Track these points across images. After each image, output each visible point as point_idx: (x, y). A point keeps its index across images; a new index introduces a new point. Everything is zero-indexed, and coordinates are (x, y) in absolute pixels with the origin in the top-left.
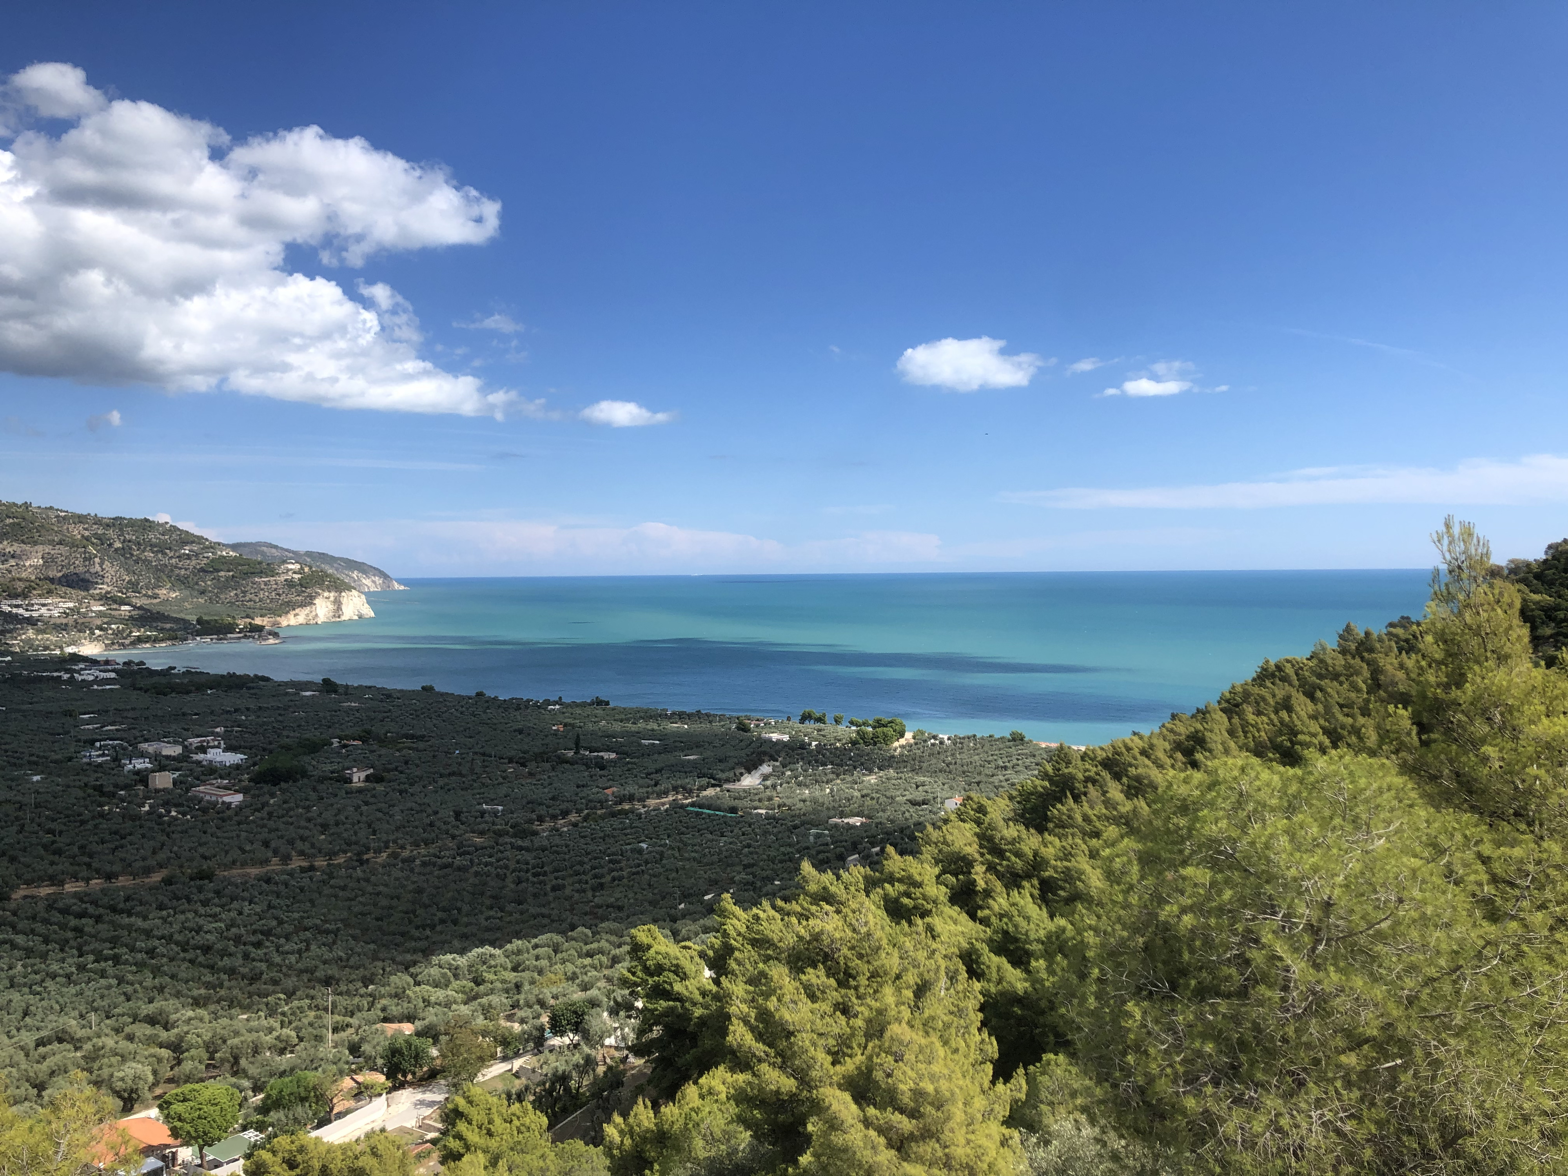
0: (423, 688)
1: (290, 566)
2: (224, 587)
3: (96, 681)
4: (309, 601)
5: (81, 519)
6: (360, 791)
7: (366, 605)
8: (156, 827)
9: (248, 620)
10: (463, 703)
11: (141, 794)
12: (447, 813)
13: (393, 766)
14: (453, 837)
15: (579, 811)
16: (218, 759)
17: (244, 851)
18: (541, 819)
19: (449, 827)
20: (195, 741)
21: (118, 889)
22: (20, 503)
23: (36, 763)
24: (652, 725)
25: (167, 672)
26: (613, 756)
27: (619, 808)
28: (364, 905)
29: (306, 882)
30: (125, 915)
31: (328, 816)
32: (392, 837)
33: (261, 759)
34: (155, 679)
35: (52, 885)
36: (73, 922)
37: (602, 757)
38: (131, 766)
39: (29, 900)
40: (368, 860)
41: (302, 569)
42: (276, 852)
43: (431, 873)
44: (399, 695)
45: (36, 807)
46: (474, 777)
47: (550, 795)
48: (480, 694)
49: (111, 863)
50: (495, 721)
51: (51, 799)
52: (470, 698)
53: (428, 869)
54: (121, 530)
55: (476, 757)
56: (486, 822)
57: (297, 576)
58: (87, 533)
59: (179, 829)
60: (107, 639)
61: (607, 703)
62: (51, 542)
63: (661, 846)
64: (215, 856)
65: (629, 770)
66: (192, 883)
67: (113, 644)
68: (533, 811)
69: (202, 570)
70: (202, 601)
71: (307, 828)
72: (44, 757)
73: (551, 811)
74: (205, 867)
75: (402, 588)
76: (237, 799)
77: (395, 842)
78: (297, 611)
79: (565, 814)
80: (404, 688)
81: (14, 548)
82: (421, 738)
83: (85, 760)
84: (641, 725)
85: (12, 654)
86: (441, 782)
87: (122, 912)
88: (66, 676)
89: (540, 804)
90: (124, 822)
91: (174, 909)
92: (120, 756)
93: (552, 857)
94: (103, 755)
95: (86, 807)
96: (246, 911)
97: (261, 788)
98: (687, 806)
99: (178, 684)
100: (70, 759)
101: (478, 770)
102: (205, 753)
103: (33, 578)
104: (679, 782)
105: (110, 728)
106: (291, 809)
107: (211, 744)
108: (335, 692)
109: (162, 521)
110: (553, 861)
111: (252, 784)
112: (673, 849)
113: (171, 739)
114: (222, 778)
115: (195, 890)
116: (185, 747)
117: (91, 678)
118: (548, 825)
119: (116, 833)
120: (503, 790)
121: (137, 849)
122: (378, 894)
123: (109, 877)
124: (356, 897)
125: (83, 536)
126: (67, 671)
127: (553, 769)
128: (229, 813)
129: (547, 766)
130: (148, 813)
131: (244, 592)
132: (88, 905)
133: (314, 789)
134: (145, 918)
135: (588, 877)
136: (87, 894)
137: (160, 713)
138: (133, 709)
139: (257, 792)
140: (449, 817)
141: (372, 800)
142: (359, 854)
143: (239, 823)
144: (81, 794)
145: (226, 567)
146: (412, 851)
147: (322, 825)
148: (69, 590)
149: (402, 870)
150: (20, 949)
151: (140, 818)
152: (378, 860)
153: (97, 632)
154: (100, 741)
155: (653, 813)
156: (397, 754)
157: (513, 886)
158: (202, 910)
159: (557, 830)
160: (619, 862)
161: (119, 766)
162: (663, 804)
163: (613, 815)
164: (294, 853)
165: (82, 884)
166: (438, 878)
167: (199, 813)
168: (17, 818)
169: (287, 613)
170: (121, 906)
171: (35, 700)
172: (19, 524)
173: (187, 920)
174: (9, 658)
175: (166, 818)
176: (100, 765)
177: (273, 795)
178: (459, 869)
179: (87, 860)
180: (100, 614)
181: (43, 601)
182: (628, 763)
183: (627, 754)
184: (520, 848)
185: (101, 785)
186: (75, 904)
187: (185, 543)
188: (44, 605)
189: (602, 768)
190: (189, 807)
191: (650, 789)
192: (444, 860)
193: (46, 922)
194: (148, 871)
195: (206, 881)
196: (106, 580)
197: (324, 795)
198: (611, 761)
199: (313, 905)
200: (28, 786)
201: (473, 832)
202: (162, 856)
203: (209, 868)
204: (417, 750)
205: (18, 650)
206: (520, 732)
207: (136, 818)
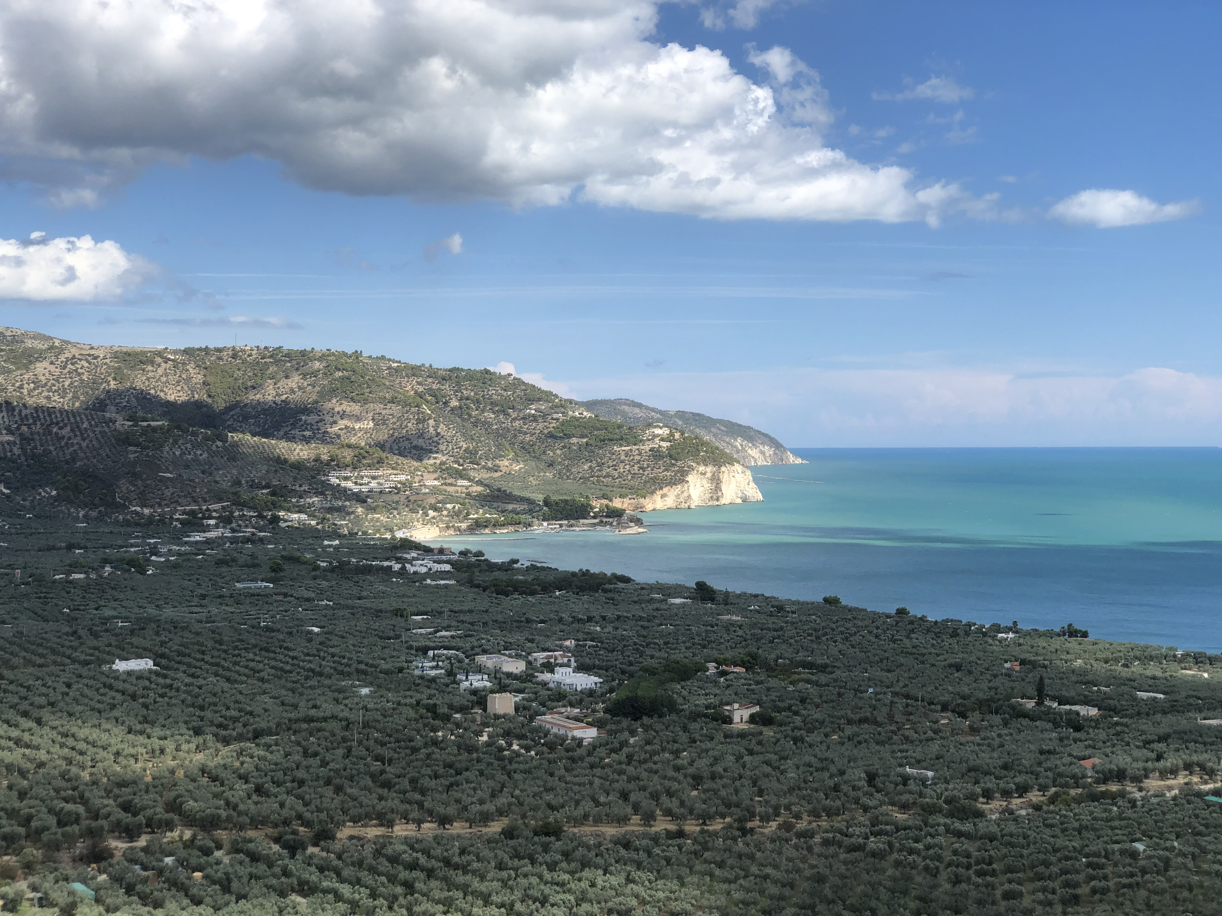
0: (826, 600)
1: (658, 431)
2: (575, 457)
3: (429, 574)
4: (679, 479)
5: (414, 371)
6: (742, 735)
7: (752, 485)
8: (496, 763)
9: (605, 502)
10: (878, 623)
11: (478, 718)
12: (857, 775)
13: (785, 704)
14: (866, 809)
15: (1043, 788)
16: (568, 681)
17: (597, 803)
18: (988, 795)
19: (860, 794)
20: (540, 657)
21: (453, 838)
22: (350, 353)
23: (365, 673)
24: (1153, 670)
25: (508, 566)
26: (1093, 712)
27: (1103, 788)
28: (748, 891)
29: (673, 851)
30: (460, 872)
31: (702, 764)
32: (784, 801)
33: (620, 685)
34: (497, 574)
35: (382, 825)
36: (404, 874)
37: (1078, 714)
38: (467, 684)
39: (354, 841)
40: (752, 830)
41: (672, 434)
42: (636, 809)
43: (835, 856)
44: (794, 608)
45: (364, 728)
46: (893, 728)
47: (1000, 762)
48: (901, 612)
49: (446, 804)
50: (924, 651)
51: (380, 718)
52: (888, 616)
53: (832, 850)
54: (458, 383)
55: (896, 700)
56: (910, 792)
57: (665, 444)
58: (421, 389)
59: (522, 767)
60: (442, 521)
61: (1085, 635)
62: (383, 400)
63: (1166, 849)
64: (563, 806)
65: (1117, 734)
66: (536, 839)
67: (448, 527)
68: (977, 782)
69: (551, 436)
70: (549, 475)
71: (675, 779)
72: (372, 666)
73: (1002, 785)
74: (551, 819)
75: (799, 461)
76: (589, 734)
77: (788, 808)
78: (665, 490)
79: (1023, 790)
80: (802, 599)
81: (344, 407)
82: (823, 668)
83: (417, 672)
84: (1136, 668)
85: (340, 536)
86: (849, 730)
87: (456, 867)
88: (397, 567)
89: (987, 773)
90: (460, 754)
91: (516, 870)
92: (456, 670)
93: (1005, 851)
94: (437, 667)
95: (418, 732)
96: (600, 882)
97: (619, 722)
98: (1207, 794)
99: (521, 582)
100: (401, 670)
101: (899, 717)
102: (552, 671)
103: (363, 444)
104: (1195, 758)
105: (444, 633)
106: (655, 753)
107: (560, 661)
108: (712, 600)
109: (504, 373)
110: (1005, 856)
111: (608, 716)
112: (1185, 855)
113: (513, 652)
114: (572, 705)
115: (540, 849)
116: (529, 663)
117: (424, 570)
118: (997, 804)
119: (450, 766)
120: (935, 748)
121: (475, 789)
122: (766, 877)
123: (444, 821)
124: (737, 878)
125: (416, 393)
126: (398, 560)
127: (1006, 724)
128: (579, 752)
129: (997, 719)
130: (488, 744)
131: (601, 465)
132: (419, 855)
133: (685, 729)
134: (482, 878)
135: (1055, 885)
136: (418, 841)
137: (500, 618)
138: (470, 611)
139: (614, 727)
140: (860, 779)
141: (758, 748)
142: (740, 820)
143: (592, 766)
144: (412, 714)
145: (578, 431)
146: (810, 823)
147: (694, 777)
148: (401, 460)
149: (796, 847)
150: (345, 902)
151: (477, 750)
152: (766, 831)
153: (431, 513)
154: (433, 649)
155: (1154, 800)
156: (791, 688)
157: (948, 886)
158: (547, 876)
159: (1011, 813)
160: (1102, 867)
161: (455, 682)
162: (1170, 788)
163: (1094, 797)
164: (658, 812)
165: (412, 827)
166: (845, 863)
167: (545, 749)
168: (344, 740)
169: (653, 493)
170: (456, 859)
171: (364, 594)
172: (348, 378)
173: (530, 886)
174: (337, 542)
175: (506, 753)
176: (433, 680)
177: (633, 733)
178: (873, 854)
179: (418, 797)
180: (435, 491)
181: (374, 473)
182: (1117, 724)
183: (1114, 710)
184: (959, 834)
185: (435, 705)
186: (405, 852)
187: (531, 400)
188: (374, 478)
189: (1078, 728)
190: (533, 740)
191: (1150, 765)
192: (853, 840)
193: (373, 870)
194: (485, 818)
195: (553, 839)
196: (441, 447)
197: (697, 736)
198: (1090, 719)
199: (683, 885)
200: (356, 700)
201: (893, 804)
202: (503, 800)
203: (556, 821)
204: (816, 684)
205: (346, 532)
206: (958, 667)
207: (471, 749)
